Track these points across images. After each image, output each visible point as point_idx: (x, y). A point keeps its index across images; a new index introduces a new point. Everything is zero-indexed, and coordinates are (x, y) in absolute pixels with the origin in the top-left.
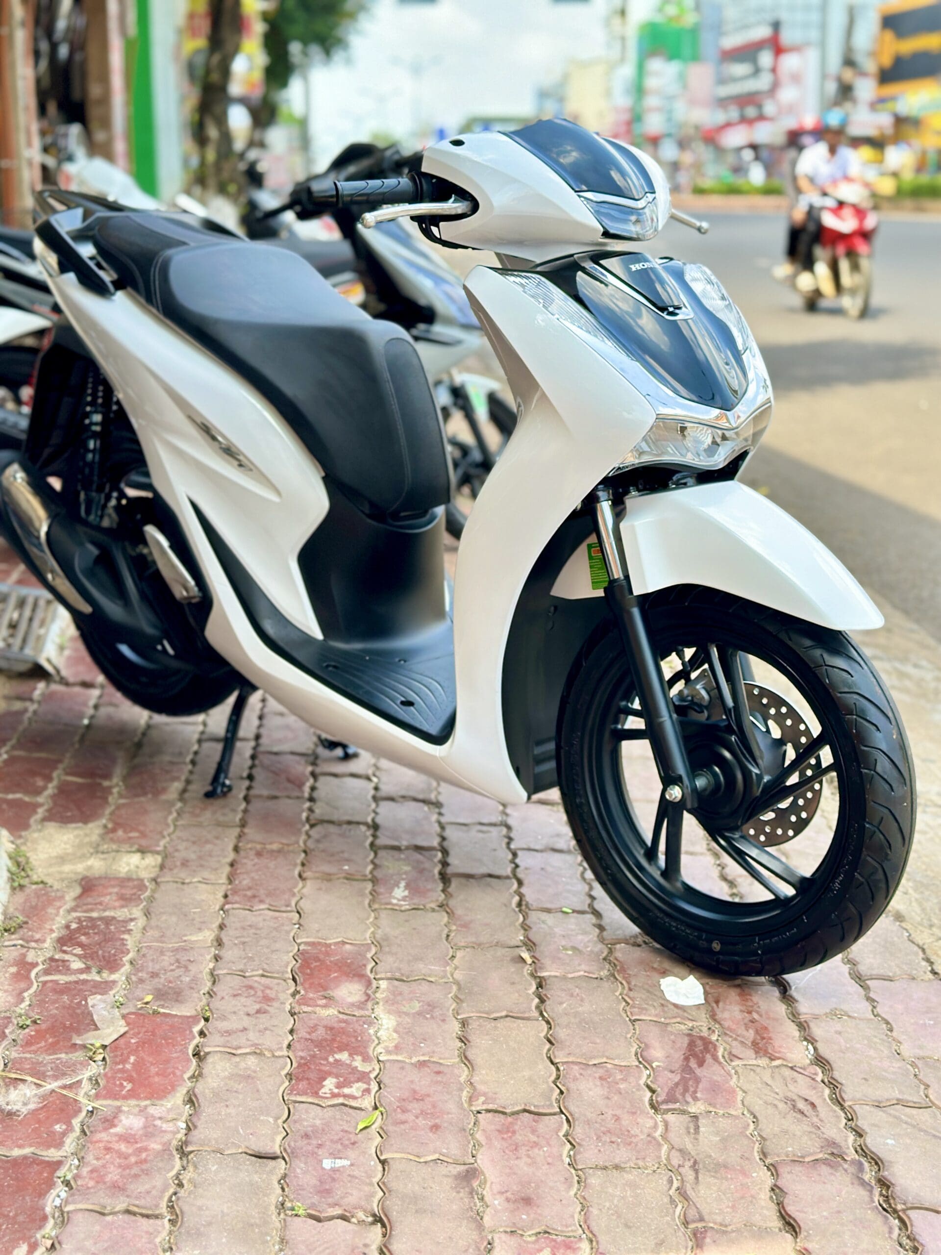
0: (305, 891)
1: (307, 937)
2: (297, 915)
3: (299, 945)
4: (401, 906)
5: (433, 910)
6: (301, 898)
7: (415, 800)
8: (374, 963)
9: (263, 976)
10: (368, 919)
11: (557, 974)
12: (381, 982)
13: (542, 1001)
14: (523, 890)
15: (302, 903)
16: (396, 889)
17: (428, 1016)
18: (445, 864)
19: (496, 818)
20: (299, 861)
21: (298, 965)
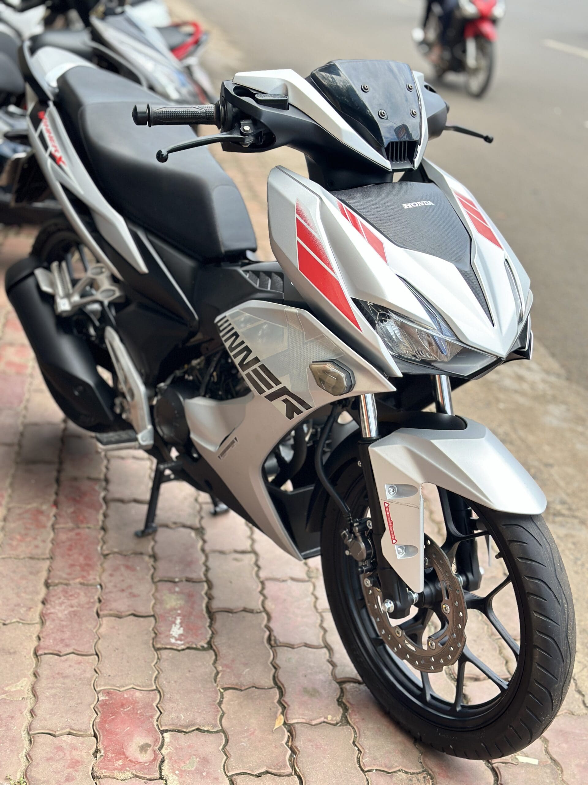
0: (103, 630)
1: (105, 685)
2: (96, 657)
3: (98, 693)
4: (179, 645)
5: (203, 649)
6: (99, 638)
7: (184, 526)
8: (159, 713)
9: (69, 734)
10: (153, 662)
11: (304, 721)
12: (166, 735)
13: (293, 752)
14: (272, 625)
15: (100, 646)
16: (173, 625)
17: (204, 774)
18: (210, 598)
19: (246, 545)
20: (96, 598)
21: (97, 720)
